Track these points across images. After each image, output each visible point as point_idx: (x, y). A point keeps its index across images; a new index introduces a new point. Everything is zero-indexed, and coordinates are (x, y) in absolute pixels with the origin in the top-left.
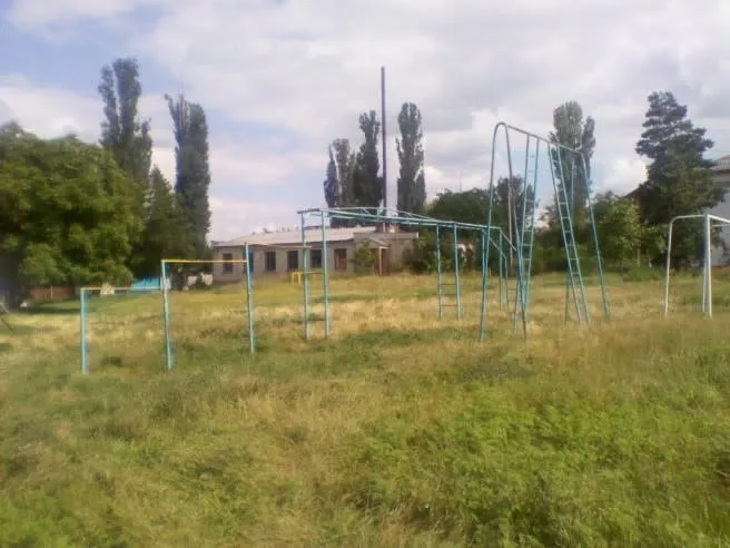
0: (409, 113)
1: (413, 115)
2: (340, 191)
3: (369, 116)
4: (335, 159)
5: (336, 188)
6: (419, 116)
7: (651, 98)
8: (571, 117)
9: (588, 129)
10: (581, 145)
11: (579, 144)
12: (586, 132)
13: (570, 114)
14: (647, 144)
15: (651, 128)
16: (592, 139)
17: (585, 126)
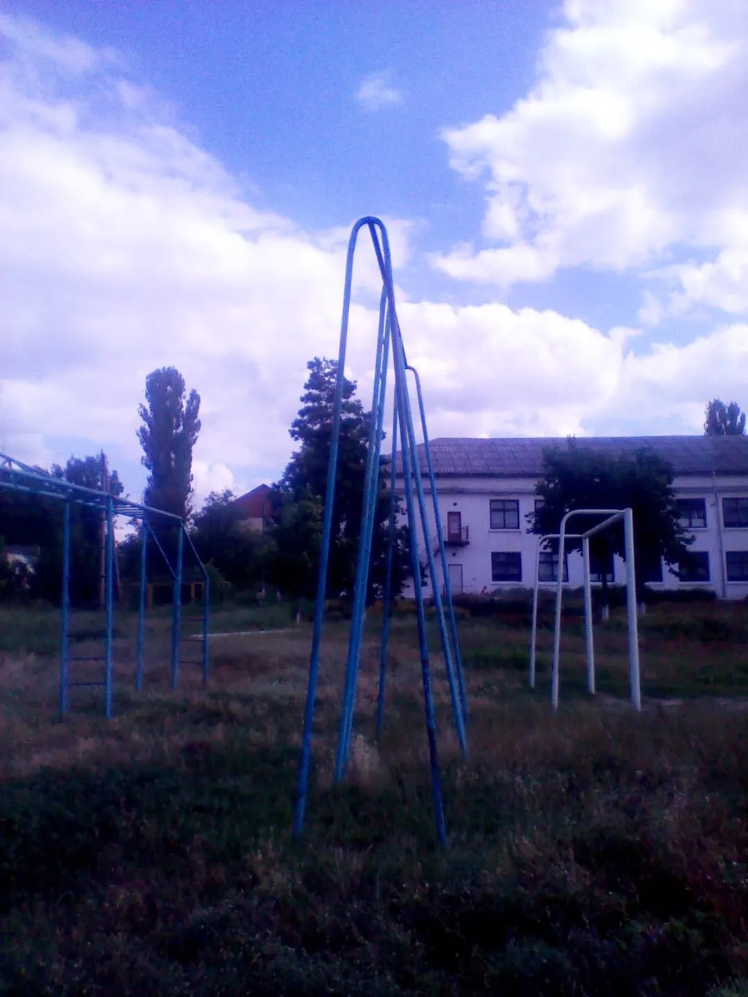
8: (169, 388)
9: (192, 408)
10: (181, 427)
11: (178, 426)
12: (188, 410)
13: (169, 383)
14: (305, 426)
15: (310, 404)
16: (195, 421)
17: (188, 402)
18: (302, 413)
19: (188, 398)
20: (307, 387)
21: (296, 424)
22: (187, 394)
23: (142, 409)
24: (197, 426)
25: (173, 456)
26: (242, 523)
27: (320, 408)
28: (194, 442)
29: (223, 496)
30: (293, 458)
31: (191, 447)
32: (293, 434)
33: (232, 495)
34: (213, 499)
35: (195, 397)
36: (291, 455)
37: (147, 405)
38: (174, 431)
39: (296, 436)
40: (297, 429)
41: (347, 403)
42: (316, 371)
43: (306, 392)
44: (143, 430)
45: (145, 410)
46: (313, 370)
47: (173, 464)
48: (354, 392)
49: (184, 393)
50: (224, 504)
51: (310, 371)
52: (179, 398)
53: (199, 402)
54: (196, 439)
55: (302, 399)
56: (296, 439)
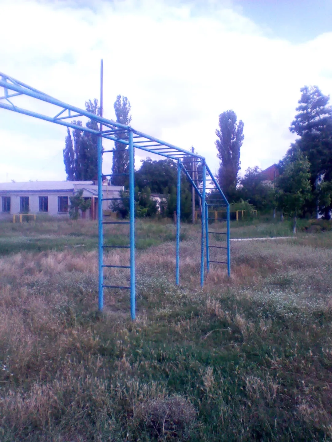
0: (122, 102)
1: (125, 104)
2: (75, 157)
3: (93, 102)
4: (71, 134)
5: (72, 155)
6: (129, 106)
7: (302, 90)
8: (230, 120)
9: (240, 129)
10: (235, 138)
11: (234, 138)
12: (238, 130)
13: (229, 118)
14: (298, 124)
15: (301, 112)
16: (242, 135)
17: (238, 126)
18: (297, 117)
19: (238, 124)
20: (299, 102)
21: (293, 123)
22: (237, 122)
23: (217, 132)
24: (243, 138)
25: (231, 152)
26: (264, 182)
27: (307, 113)
28: (241, 145)
29: (254, 169)
30: (291, 146)
31: (239, 148)
32: (291, 129)
33: (258, 168)
34: (249, 171)
35: (241, 123)
36: (290, 145)
37: (219, 129)
38: (232, 141)
39: (293, 130)
40: (294, 126)
41: (323, 109)
42: (305, 92)
43: (300, 105)
44: (217, 142)
45: (218, 132)
46: (304, 92)
47: (231, 156)
48: (328, 102)
49: (236, 122)
50: (255, 173)
51: (302, 93)
52: (234, 125)
53: (243, 126)
54: (242, 143)
55: (297, 109)
56: (293, 132)
